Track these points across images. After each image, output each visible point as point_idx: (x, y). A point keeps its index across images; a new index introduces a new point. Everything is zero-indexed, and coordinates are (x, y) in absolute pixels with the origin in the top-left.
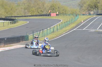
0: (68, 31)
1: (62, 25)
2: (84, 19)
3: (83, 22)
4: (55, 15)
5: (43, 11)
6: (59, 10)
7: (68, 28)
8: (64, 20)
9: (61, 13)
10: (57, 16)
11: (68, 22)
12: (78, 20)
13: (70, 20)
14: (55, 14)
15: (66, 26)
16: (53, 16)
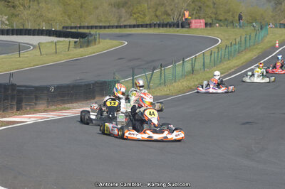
0: (233, 70)
1: (220, 53)
2: (282, 38)
3: (280, 46)
4: (203, 24)
5: (169, 12)
6: (214, 10)
7: (235, 61)
8: (227, 39)
9: (221, 20)
10: (208, 28)
11: (237, 47)
12: (266, 40)
13: (243, 39)
14: (202, 22)
15: (230, 56)
16: (196, 29)
